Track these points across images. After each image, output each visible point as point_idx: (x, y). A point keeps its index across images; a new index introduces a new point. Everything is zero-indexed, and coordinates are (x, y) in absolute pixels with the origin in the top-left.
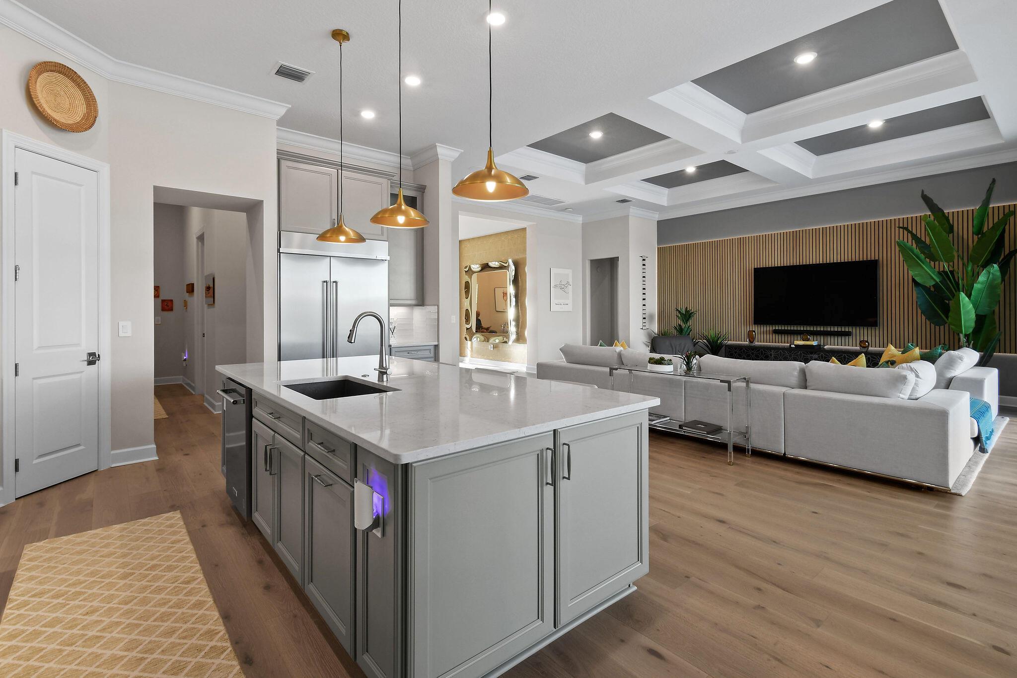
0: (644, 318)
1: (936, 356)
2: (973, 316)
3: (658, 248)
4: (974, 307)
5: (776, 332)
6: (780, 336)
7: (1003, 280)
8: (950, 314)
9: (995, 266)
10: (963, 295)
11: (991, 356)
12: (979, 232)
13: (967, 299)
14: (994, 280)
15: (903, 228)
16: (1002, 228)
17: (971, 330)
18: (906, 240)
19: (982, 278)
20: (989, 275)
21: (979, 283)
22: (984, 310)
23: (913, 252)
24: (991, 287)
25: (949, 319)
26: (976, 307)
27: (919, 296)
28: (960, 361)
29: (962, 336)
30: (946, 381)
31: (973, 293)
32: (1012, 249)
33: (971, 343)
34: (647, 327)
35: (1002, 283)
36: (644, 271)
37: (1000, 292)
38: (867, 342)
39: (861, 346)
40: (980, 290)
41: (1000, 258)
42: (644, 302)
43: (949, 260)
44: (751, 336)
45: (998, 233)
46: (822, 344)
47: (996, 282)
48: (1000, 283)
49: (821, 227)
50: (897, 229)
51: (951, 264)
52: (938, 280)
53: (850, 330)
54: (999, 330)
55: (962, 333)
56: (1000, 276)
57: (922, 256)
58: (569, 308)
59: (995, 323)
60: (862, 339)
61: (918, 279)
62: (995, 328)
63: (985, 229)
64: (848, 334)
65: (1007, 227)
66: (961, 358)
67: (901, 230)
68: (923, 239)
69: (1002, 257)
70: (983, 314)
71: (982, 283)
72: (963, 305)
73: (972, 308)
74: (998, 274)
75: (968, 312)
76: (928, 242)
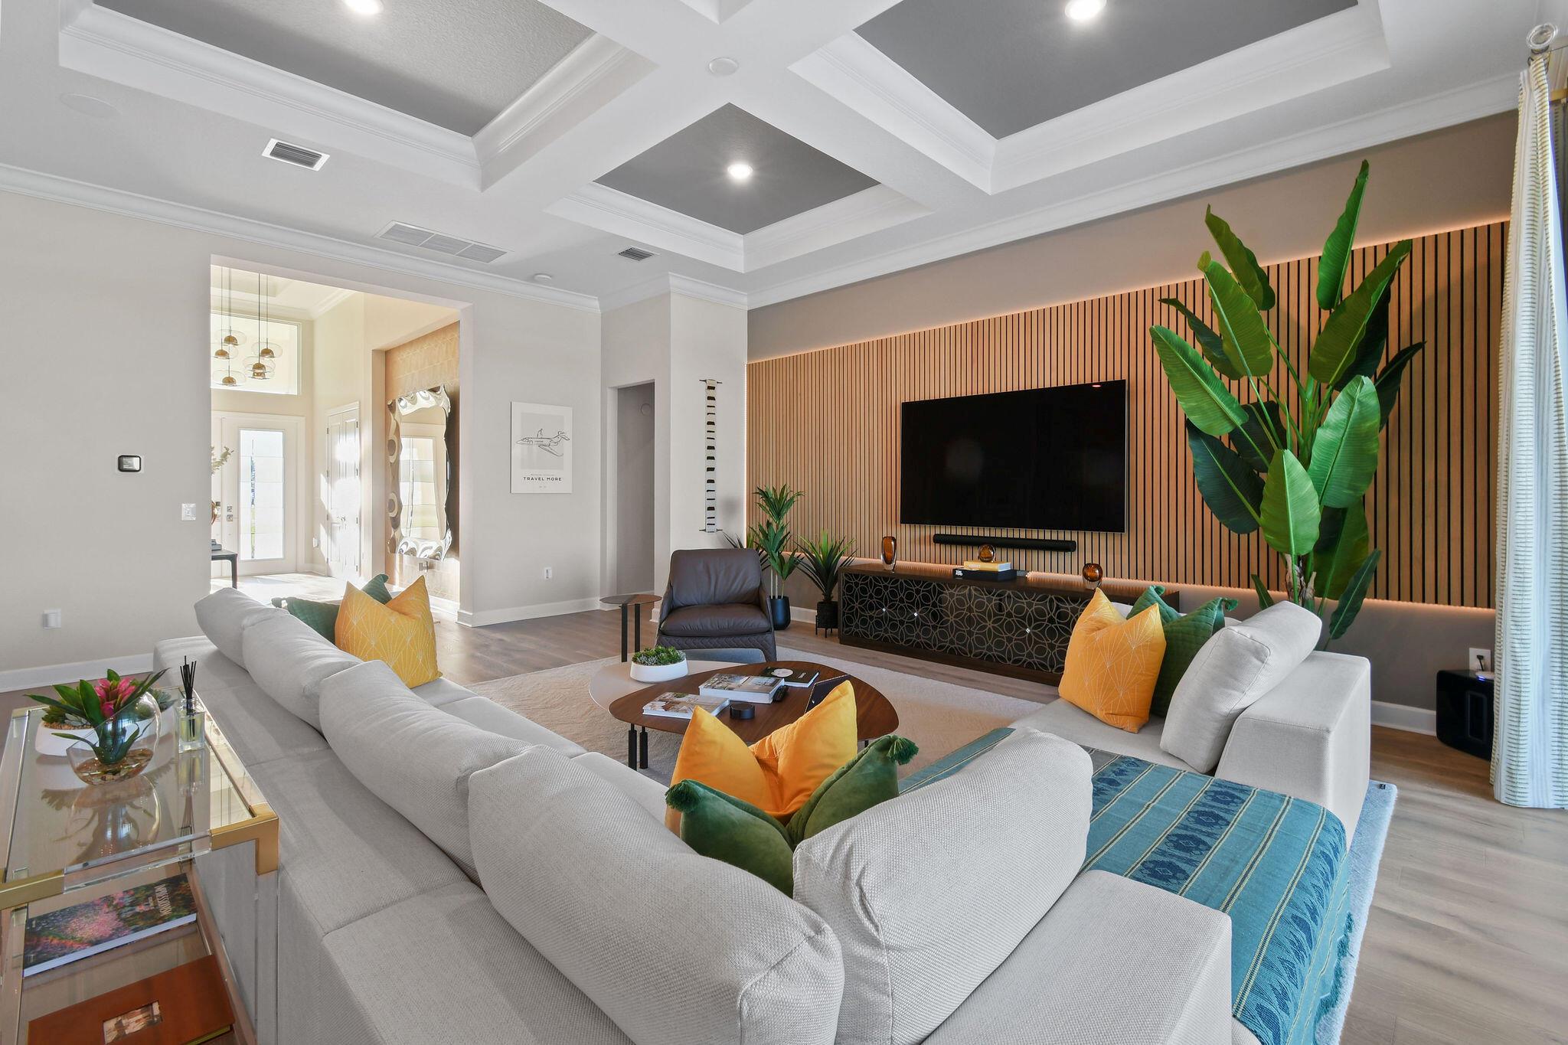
0: (711, 509)
1: (1204, 629)
2: (1315, 512)
3: (749, 366)
4: (1317, 488)
5: (939, 540)
6: (948, 548)
7: (1384, 421)
8: (1263, 505)
9: (1366, 380)
10: (1289, 457)
11: (1355, 609)
12: (1331, 300)
13: (1300, 467)
14: (1363, 418)
15: (1168, 301)
16: (1382, 286)
17: (1309, 547)
18: (1173, 328)
19: (1336, 414)
20: (1353, 407)
21: (1328, 426)
22: (1340, 497)
23: (1185, 354)
24: (1357, 439)
25: (1262, 517)
26: (1321, 488)
27: (1198, 460)
28: (1258, 663)
29: (1290, 559)
30: (1217, 725)
31: (1316, 452)
32: (1405, 345)
33: (1311, 576)
34: (718, 526)
35: (1381, 429)
36: (711, 410)
37: (1377, 448)
38: (1098, 567)
39: (1085, 576)
40: (1330, 445)
41: (1377, 366)
42: (711, 475)
43: (1261, 370)
44: (889, 548)
45: (1374, 300)
46: (1023, 568)
47: (1368, 424)
48: (1378, 425)
49: (1021, 311)
50: (1157, 304)
51: (1264, 378)
52: (1239, 422)
53: (1075, 539)
54: (1375, 547)
55: (1290, 552)
56: (1378, 407)
57: (1206, 364)
58: (565, 487)
59: (1366, 527)
60: (1089, 561)
61: (1197, 421)
62: (1366, 540)
63: (1346, 292)
64: (1068, 547)
65: (1394, 287)
66: (1259, 653)
67: (1165, 306)
68: (1207, 323)
69: (1382, 364)
70: (1342, 506)
71: (1336, 427)
72: (1292, 482)
73: (1313, 489)
74: (1374, 402)
75: (1303, 500)
76: (1216, 331)
